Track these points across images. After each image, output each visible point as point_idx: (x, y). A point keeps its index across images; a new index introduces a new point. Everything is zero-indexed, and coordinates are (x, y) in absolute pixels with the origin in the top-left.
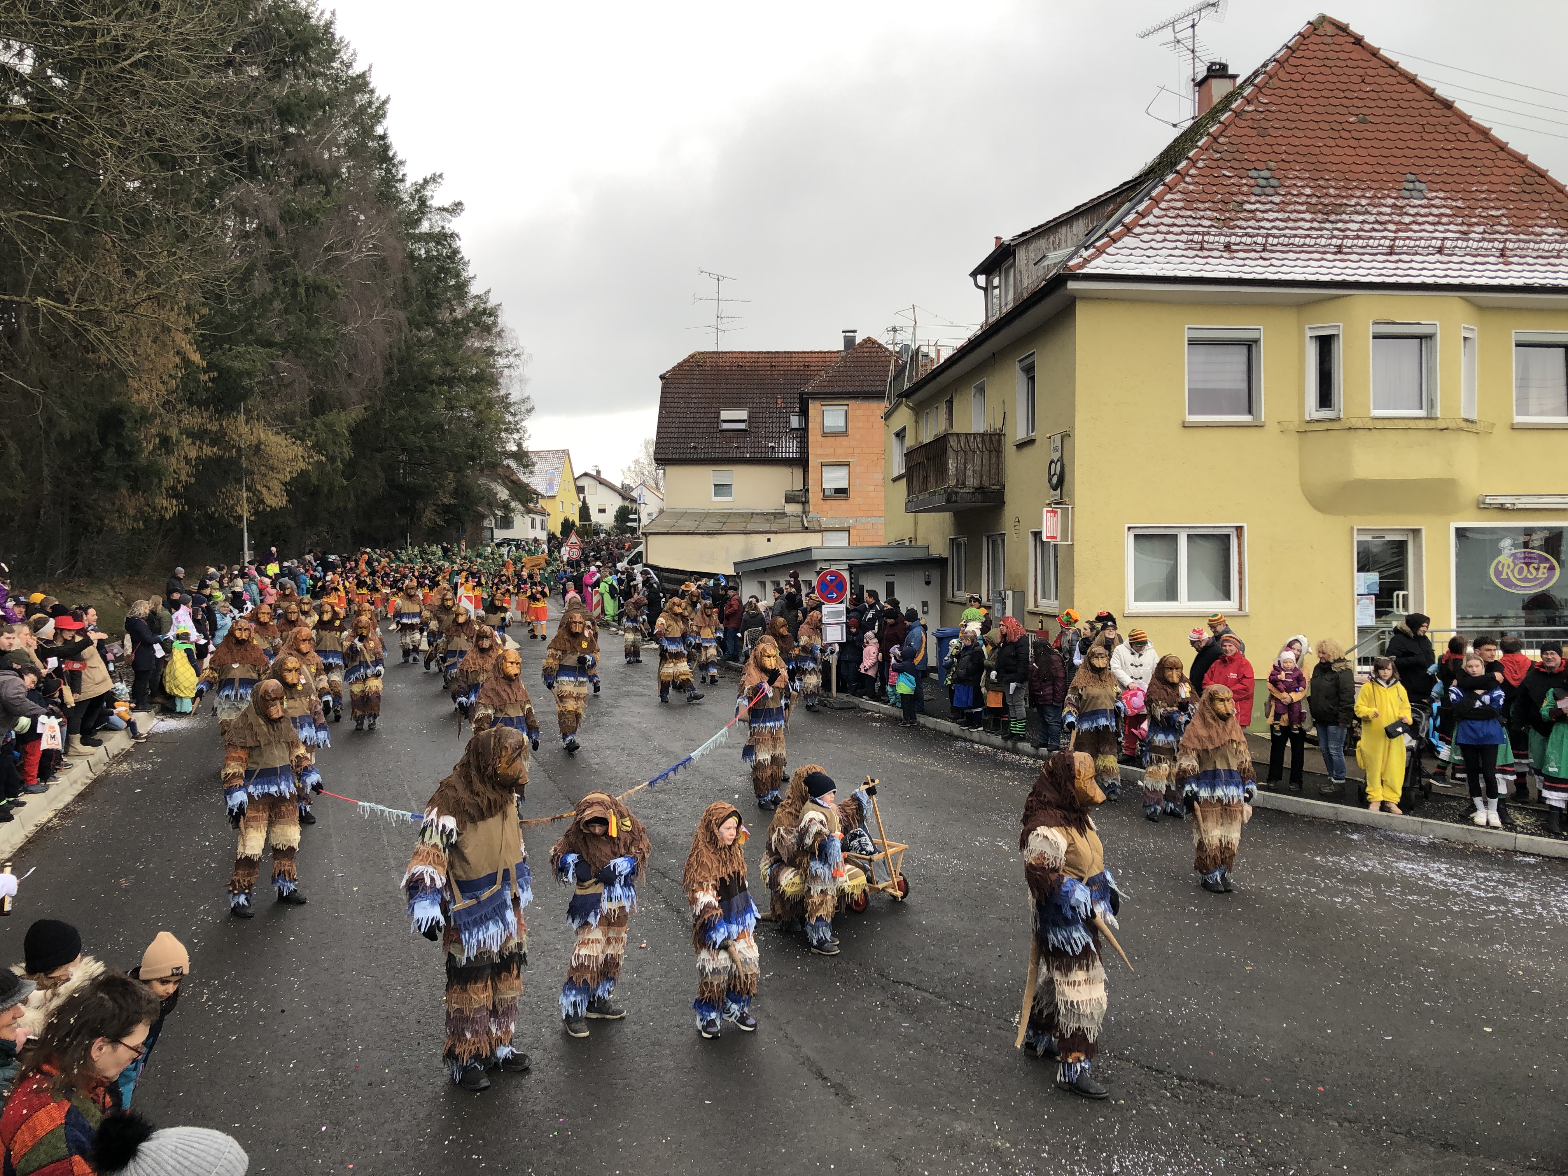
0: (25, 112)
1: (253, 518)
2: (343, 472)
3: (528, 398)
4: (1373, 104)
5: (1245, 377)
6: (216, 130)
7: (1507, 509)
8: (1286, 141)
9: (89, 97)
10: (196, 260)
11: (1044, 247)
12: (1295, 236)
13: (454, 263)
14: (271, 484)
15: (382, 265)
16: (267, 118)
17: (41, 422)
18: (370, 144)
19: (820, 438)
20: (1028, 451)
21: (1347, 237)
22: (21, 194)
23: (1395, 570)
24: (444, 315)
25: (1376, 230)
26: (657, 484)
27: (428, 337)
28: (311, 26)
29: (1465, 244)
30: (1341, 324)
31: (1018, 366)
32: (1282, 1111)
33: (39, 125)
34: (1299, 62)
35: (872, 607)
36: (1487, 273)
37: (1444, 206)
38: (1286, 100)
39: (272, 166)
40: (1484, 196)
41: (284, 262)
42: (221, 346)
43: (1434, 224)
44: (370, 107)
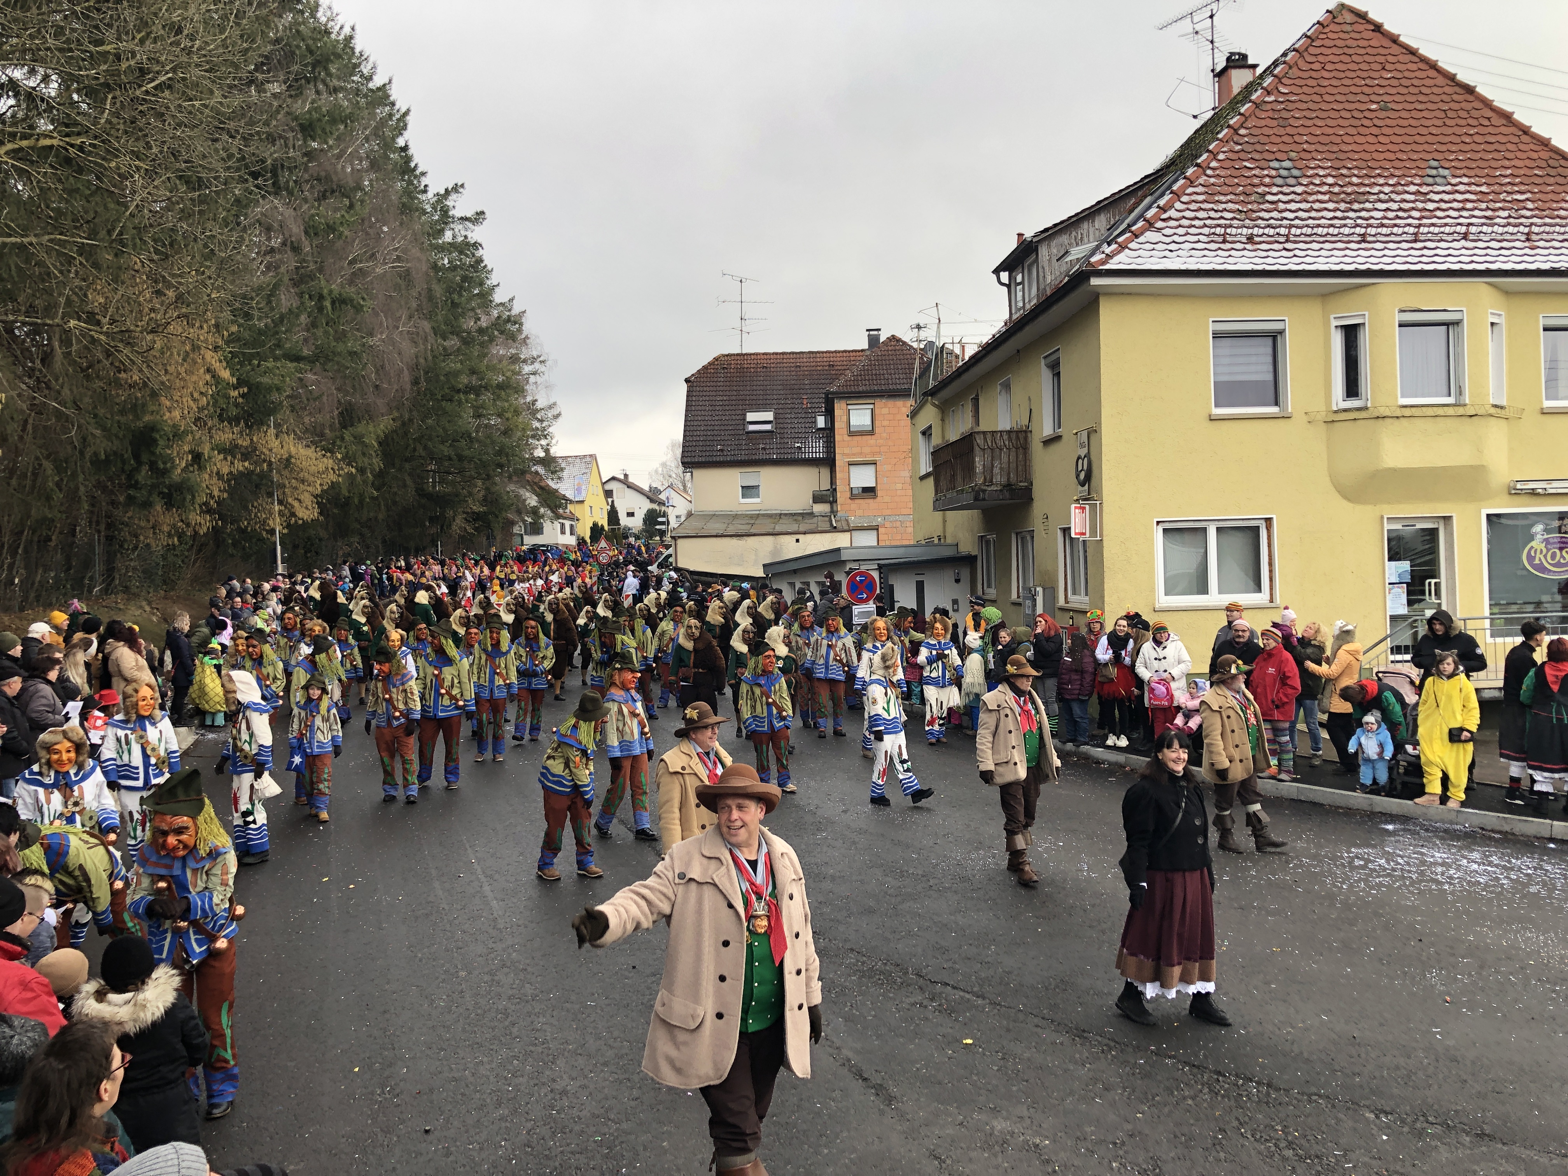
0: (52, 137)
1: (285, 531)
2: (373, 484)
3: (555, 404)
4: (1393, 91)
5: (1271, 368)
6: (240, 149)
7: (1539, 494)
8: (1307, 131)
9: (115, 120)
10: (224, 278)
11: (1066, 242)
12: (1319, 226)
13: (476, 272)
14: (302, 497)
15: (406, 275)
16: (290, 135)
17: (76, 443)
18: (392, 156)
19: (846, 438)
20: (1055, 448)
21: (1371, 226)
22: (51, 217)
23: (1427, 558)
24: (469, 324)
25: (1400, 218)
26: (685, 486)
27: (453, 346)
28: (331, 41)
29: (1490, 229)
30: (1366, 313)
31: (1043, 362)
33: (67, 150)
34: (1318, 51)
36: (1514, 259)
37: (1469, 192)
38: (1306, 89)
39: (295, 182)
40: (1508, 180)
41: (310, 276)
42: (250, 361)
43: (1458, 210)
44: (391, 120)
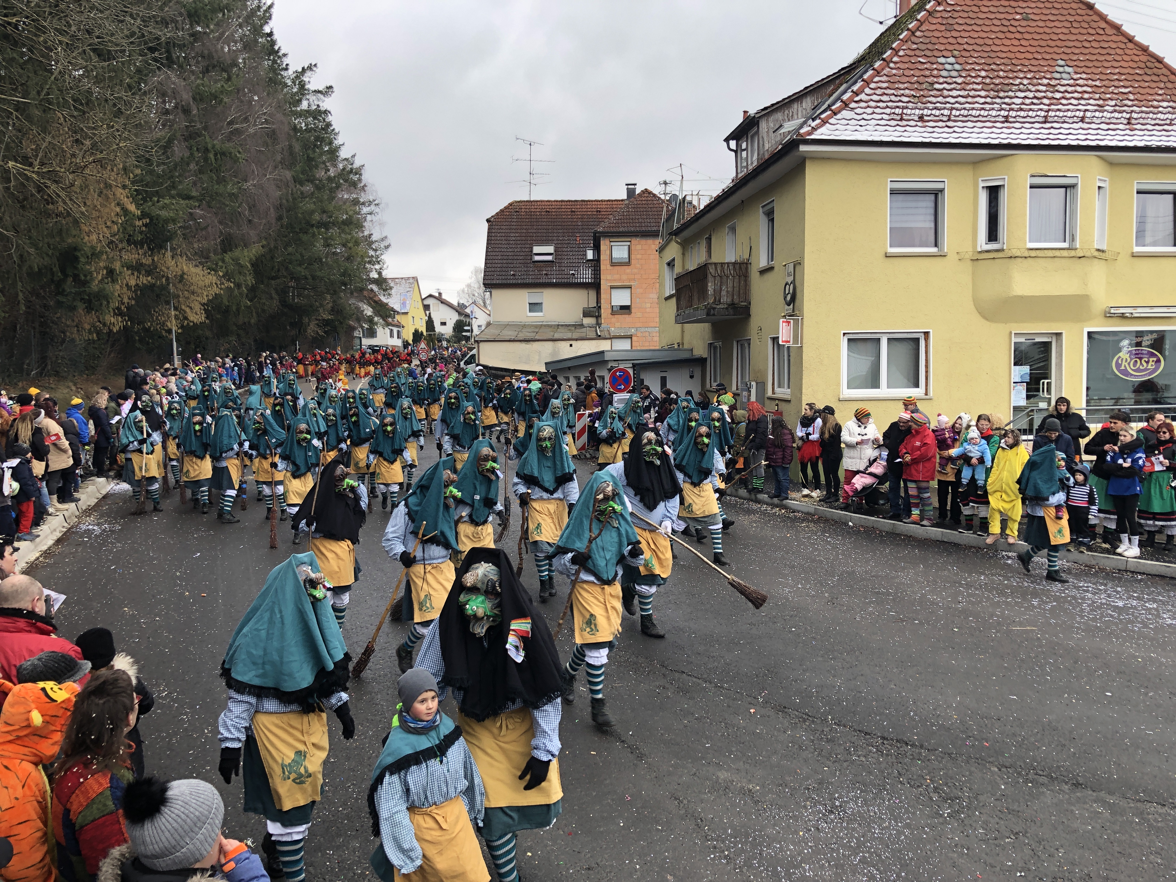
1: (180, 331)
2: (247, 296)
3: (386, 237)
4: (1033, 5)
5: (933, 218)
6: (140, 29)
7: (1127, 317)
8: (967, 34)
10: (129, 131)
11: (781, 118)
12: (973, 109)
13: (326, 133)
14: (192, 305)
15: (272, 135)
16: (180, 19)
17: (15, 259)
18: (260, 40)
19: (609, 267)
20: (769, 276)
21: (1012, 109)
23: (1042, 364)
24: (321, 174)
25: (1035, 104)
26: (485, 303)
27: (308, 191)
29: (1101, 115)
30: (1006, 177)
31: (761, 210)
33: (5, 27)
36: (1118, 137)
37: (1086, 85)
38: (967, 2)
39: (184, 58)
40: (1116, 77)
41: (196, 133)
42: (151, 198)
43: (1078, 99)
44: (259, 11)
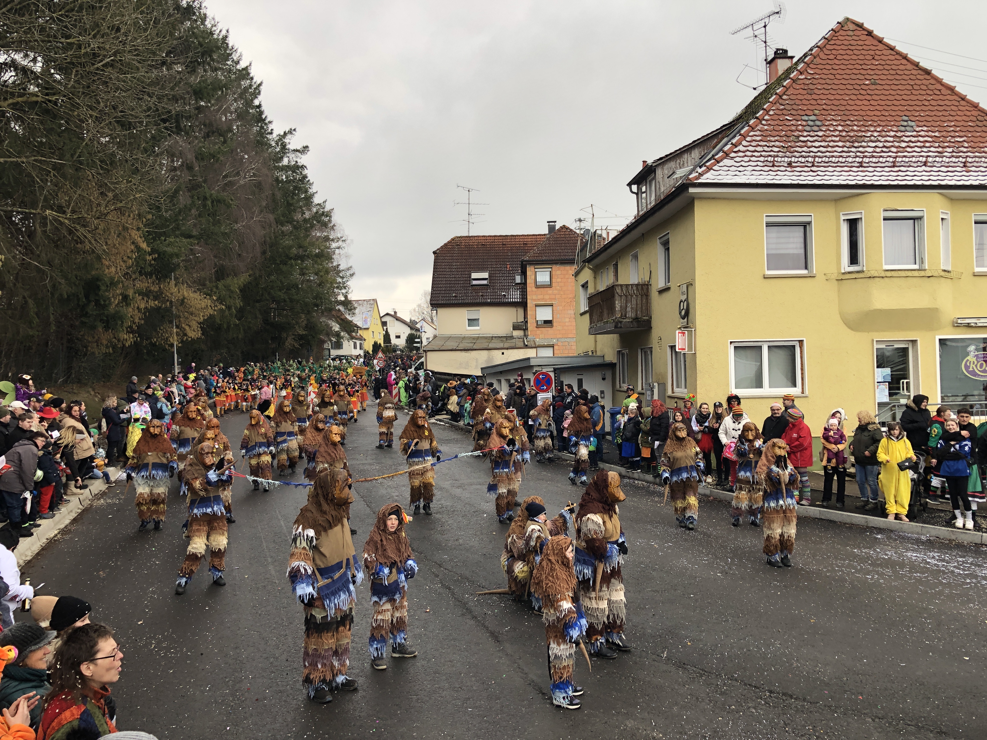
0: (38, 96)
1: (180, 345)
2: (236, 316)
3: (351, 267)
4: (880, 72)
5: (803, 246)
6: (156, 105)
7: (972, 327)
8: (825, 97)
9: (77, 86)
10: (144, 185)
11: (674, 166)
12: (833, 156)
13: (303, 184)
14: (191, 324)
15: (259, 186)
16: (187, 96)
17: (49, 288)
18: (251, 111)
19: (534, 289)
20: (666, 295)
21: (866, 157)
22: (35, 146)
23: (901, 367)
24: (298, 217)
25: (884, 152)
26: (432, 320)
27: (288, 230)
28: (214, 39)
29: (941, 160)
30: (863, 211)
31: (658, 241)
32: (836, 712)
33: (46, 104)
34: (832, 47)
35: (569, 395)
36: (956, 178)
37: (927, 136)
38: (825, 71)
39: (190, 126)
40: (952, 129)
41: (198, 185)
42: (159, 238)
43: (921, 147)
44: (251, 88)
